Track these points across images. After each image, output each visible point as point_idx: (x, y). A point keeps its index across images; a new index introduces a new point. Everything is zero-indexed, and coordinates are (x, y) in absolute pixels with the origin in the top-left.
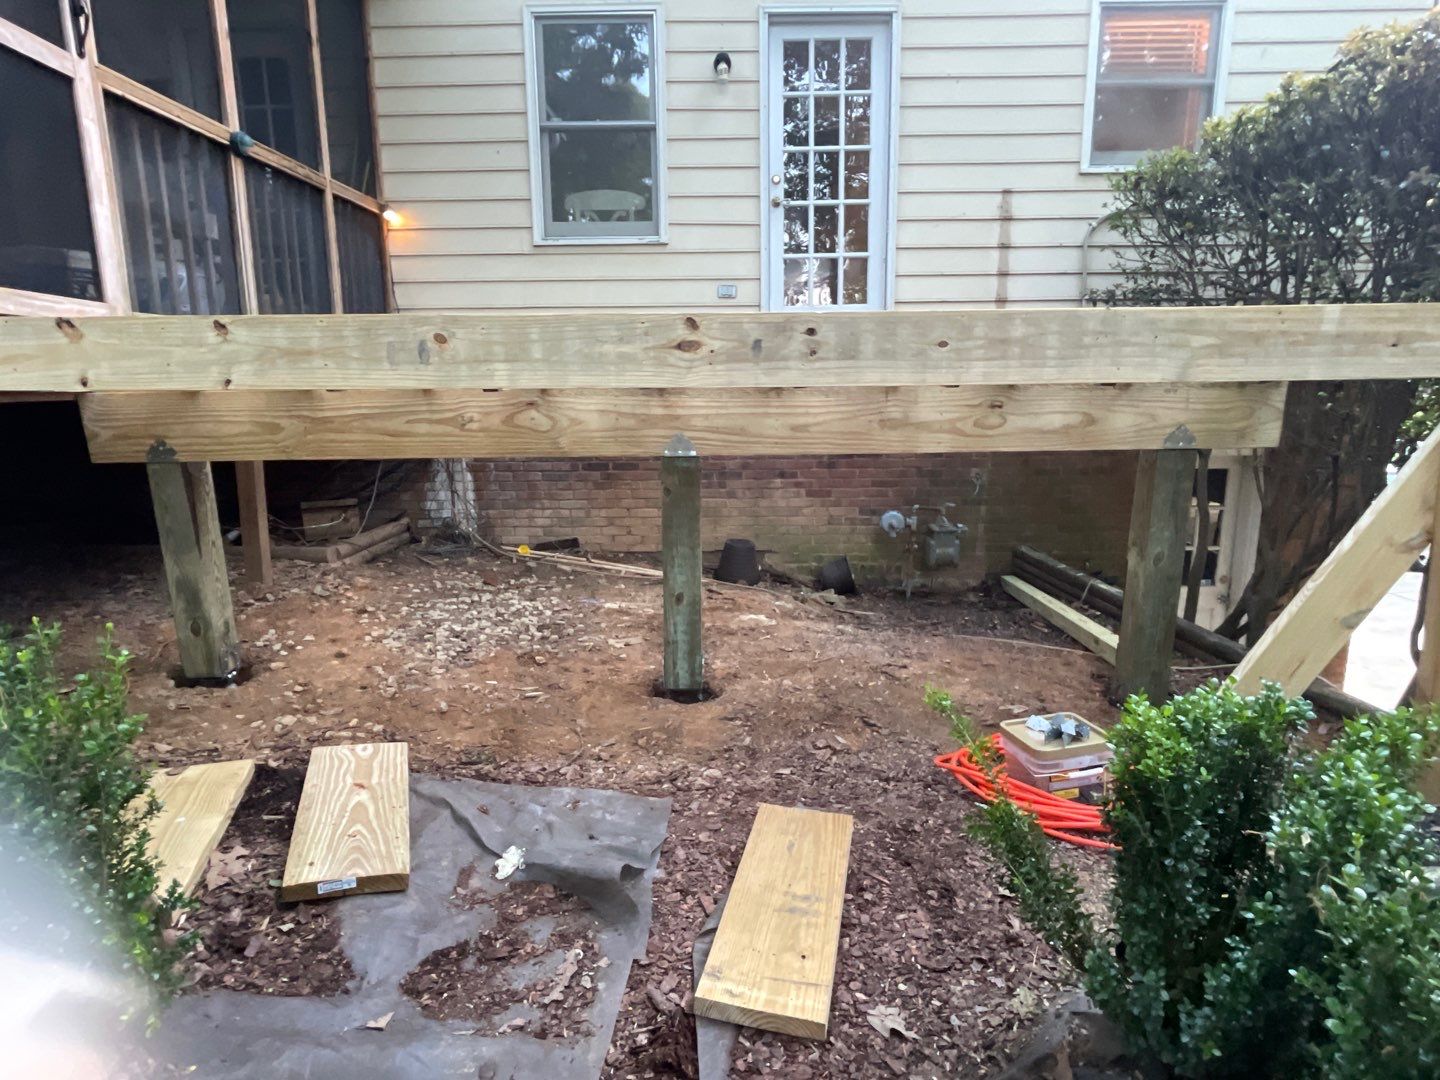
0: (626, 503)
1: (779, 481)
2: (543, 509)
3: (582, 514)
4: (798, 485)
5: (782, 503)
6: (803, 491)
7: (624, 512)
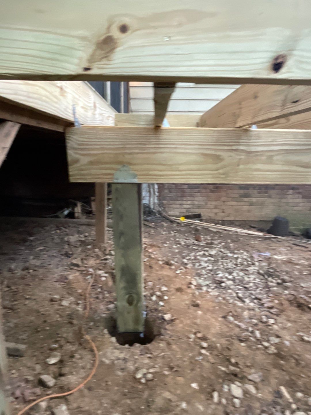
0: (223, 199)
1: (291, 191)
2: (187, 201)
3: (203, 203)
4: (299, 193)
5: (291, 201)
6: (300, 196)
7: (222, 203)
